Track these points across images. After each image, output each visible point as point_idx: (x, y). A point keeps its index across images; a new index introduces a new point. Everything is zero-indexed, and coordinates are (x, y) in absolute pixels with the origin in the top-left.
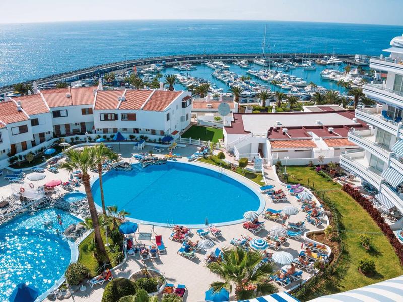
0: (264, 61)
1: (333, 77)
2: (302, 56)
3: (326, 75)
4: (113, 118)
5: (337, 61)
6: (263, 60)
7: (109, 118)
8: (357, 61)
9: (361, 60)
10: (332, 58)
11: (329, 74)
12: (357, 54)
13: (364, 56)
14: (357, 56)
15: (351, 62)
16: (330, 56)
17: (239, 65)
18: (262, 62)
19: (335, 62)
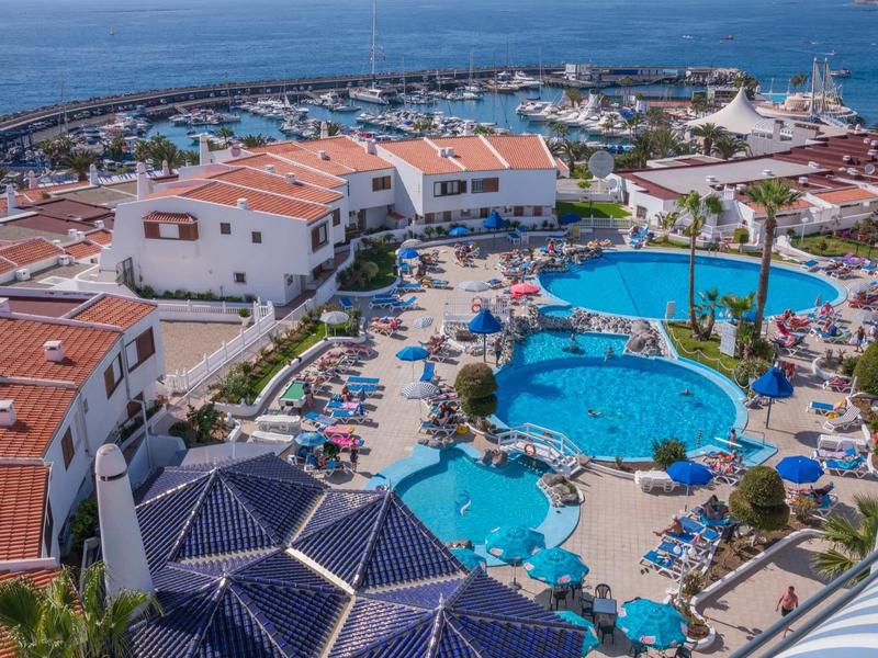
0: (378, 91)
1: (553, 116)
2: (452, 75)
3: (531, 112)
4: (456, 190)
5: (529, 81)
6: (374, 90)
7: (449, 191)
8: (570, 78)
9: (579, 76)
10: (517, 77)
11: (539, 109)
12: (571, 63)
13: (585, 66)
14: (570, 69)
15: (559, 81)
16: (513, 73)
17: (321, 105)
18: (373, 93)
19: (526, 83)
